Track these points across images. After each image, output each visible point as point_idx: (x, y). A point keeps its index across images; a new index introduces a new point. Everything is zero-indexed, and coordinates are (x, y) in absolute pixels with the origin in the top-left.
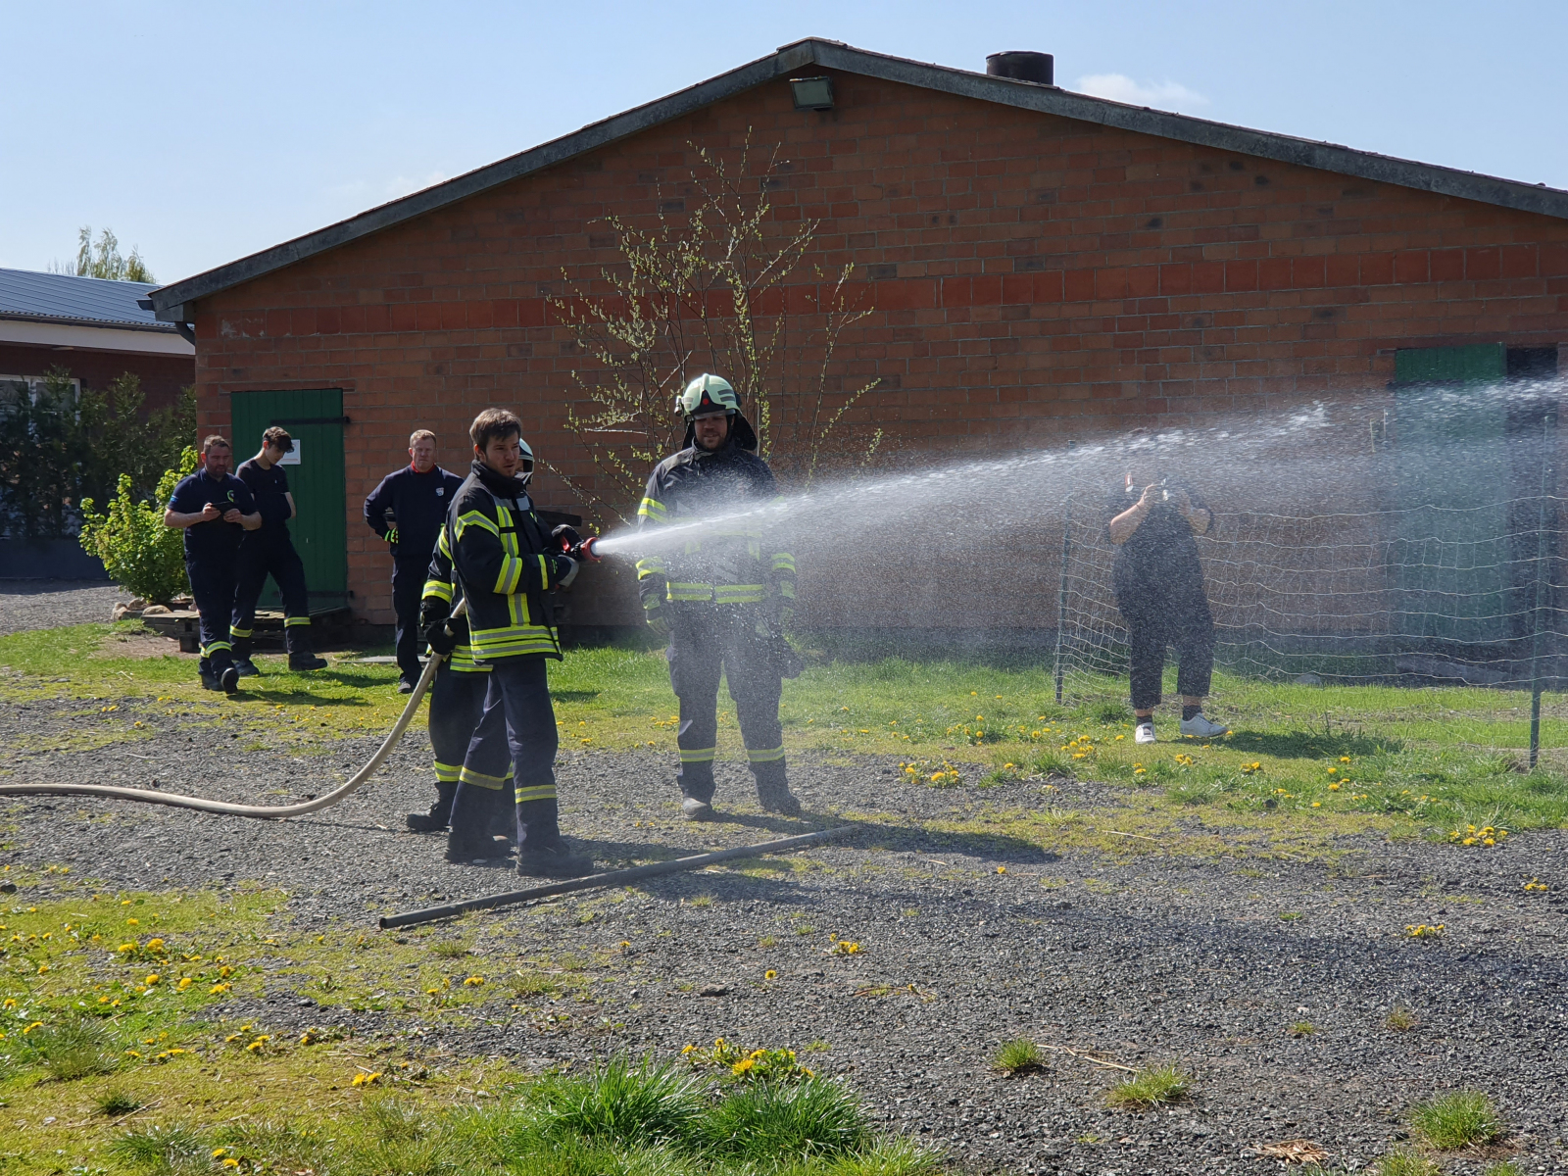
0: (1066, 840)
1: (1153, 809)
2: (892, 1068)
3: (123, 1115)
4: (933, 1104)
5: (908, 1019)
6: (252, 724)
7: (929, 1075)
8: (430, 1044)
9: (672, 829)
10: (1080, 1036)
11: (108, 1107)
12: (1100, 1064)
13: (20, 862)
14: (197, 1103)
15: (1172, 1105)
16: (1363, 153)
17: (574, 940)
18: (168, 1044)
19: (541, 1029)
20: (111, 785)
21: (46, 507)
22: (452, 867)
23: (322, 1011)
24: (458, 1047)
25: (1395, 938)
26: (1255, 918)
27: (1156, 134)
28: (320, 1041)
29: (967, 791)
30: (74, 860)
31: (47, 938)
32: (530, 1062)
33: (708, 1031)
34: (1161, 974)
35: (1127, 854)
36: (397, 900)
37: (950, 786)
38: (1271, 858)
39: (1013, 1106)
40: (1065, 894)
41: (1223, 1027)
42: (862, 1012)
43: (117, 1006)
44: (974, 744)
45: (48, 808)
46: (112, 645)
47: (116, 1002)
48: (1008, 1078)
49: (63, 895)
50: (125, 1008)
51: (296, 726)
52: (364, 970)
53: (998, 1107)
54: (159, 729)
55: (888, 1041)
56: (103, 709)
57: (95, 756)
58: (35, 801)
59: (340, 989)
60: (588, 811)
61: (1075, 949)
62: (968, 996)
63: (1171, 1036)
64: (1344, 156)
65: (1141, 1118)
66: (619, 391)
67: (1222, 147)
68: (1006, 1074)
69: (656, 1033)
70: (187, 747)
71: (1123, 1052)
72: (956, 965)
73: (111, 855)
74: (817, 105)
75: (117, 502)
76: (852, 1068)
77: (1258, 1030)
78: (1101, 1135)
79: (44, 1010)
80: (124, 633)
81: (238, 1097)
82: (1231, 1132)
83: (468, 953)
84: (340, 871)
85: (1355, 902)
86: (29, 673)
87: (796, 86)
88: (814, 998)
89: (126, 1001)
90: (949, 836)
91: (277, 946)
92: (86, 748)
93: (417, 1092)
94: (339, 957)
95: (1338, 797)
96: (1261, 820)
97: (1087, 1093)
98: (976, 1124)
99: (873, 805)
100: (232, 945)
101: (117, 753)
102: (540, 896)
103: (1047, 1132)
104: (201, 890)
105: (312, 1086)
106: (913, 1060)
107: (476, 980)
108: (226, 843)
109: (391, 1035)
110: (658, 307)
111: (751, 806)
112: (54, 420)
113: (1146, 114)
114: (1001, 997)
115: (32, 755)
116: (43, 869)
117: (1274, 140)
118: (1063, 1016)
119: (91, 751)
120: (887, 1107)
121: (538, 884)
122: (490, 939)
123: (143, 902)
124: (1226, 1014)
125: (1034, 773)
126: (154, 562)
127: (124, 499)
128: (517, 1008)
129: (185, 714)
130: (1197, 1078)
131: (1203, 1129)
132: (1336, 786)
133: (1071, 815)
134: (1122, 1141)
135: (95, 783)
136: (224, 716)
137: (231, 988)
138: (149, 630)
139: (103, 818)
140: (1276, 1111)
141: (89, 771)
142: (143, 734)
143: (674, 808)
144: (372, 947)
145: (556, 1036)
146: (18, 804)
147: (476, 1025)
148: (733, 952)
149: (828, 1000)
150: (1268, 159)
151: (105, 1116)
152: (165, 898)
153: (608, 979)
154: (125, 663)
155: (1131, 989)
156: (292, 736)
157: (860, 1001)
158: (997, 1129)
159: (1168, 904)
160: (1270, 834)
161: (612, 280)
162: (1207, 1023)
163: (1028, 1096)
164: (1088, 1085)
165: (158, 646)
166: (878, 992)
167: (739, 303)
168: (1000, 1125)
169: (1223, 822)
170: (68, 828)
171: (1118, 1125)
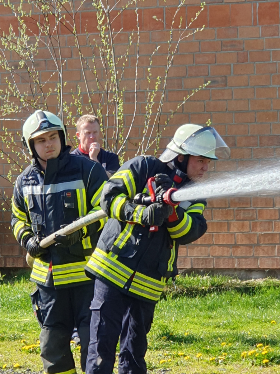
66: (9, 90)
110: (41, 24)
161: (7, 4)
167: (100, 23)
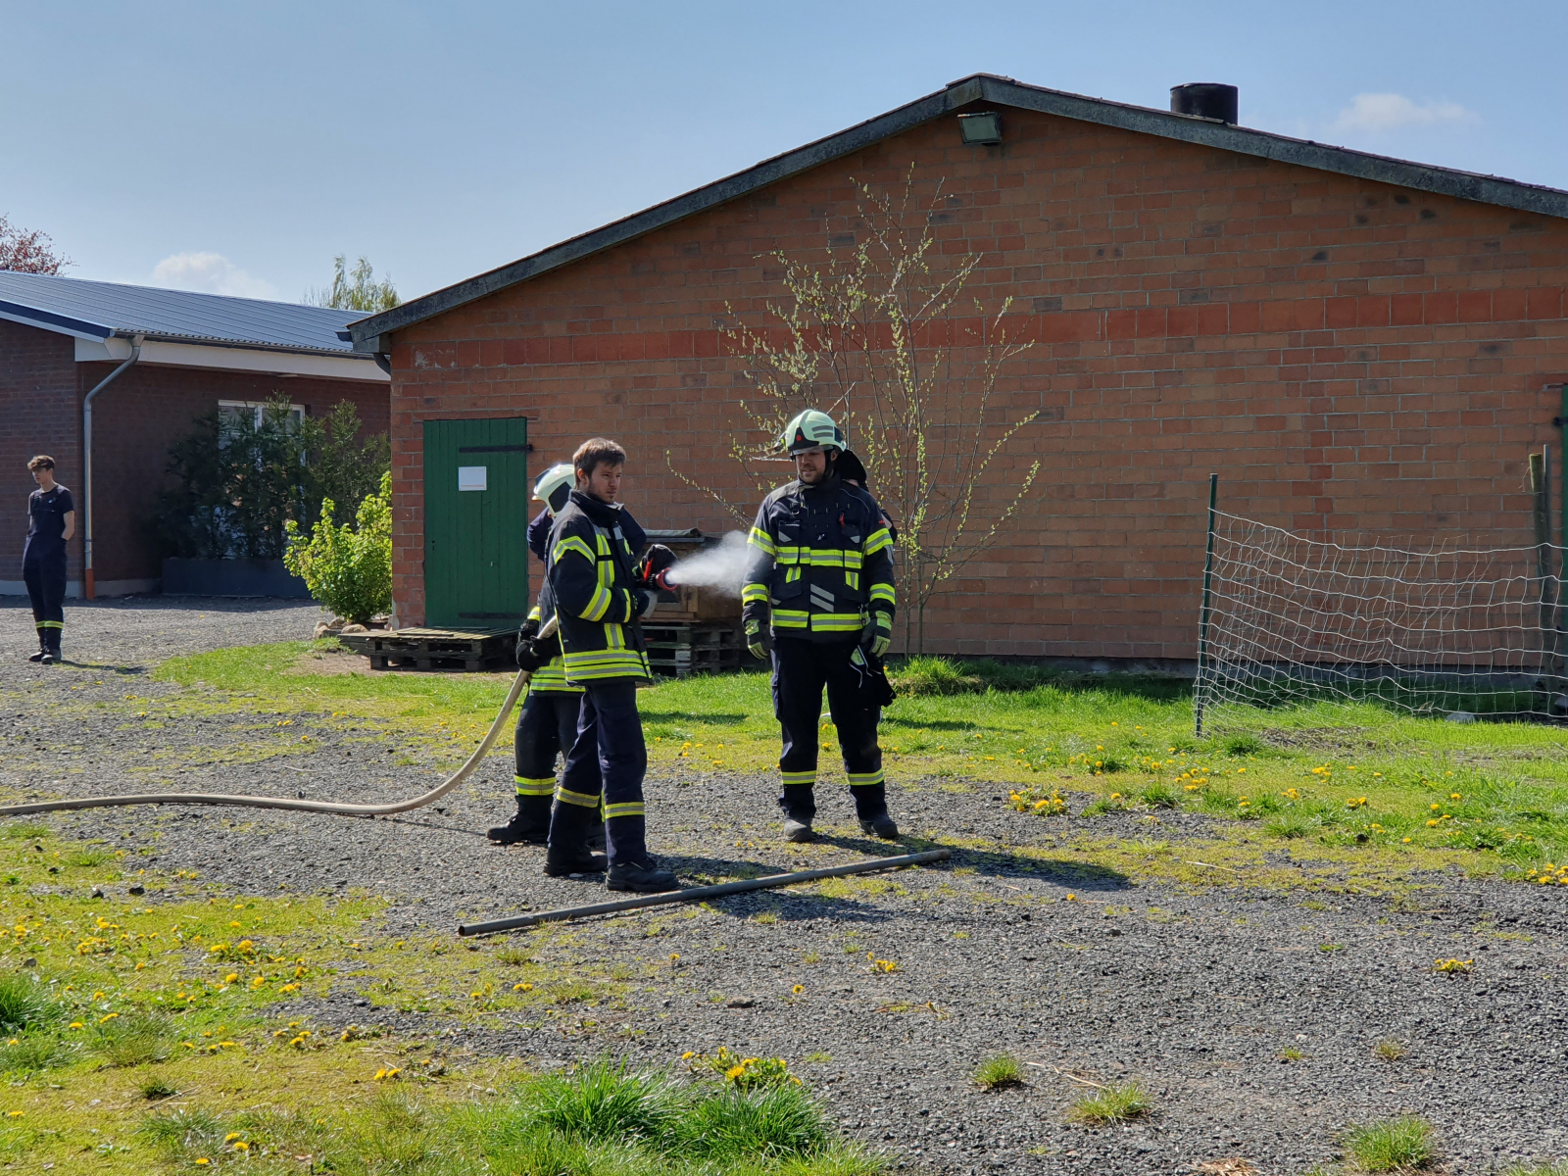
0: (1148, 870)
1: (1246, 842)
2: (879, 1079)
3: (161, 1099)
4: (905, 1114)
5: (915, 1035)
6: (412, 740)
7: (912, 1087)
8: (458, 1044)
9: (768, 849)
10: (1073, 1056)
11: (148, 1092)
12: (1079, 1082)
13: (156, 867)
14: (229, 1091)
15: (1129, 1123)
16: (1531, 186)
17: (633, 952)
18: (222, 1037)
19: (566, 1033)
20: (260, 796)
21: (266, 528)
22: (549, 880)
23: (372, 1010)
24: (483, 1047)
25: (1425, 971)
26: (1296, 948)
27: (1320, 168)
28: (359, 1039)
29: (1069, 819)
30: (204, 866)
31: (154, 937)
32: (543, 1063)
33: (721, 1040)
34: (1178, 1000)
35: (1202, 885)
36: (488, 910)
37: (1053, 814)
38: (1342, 891)
39: (979, 1118)
40: (1121, 922)
41: (1217, 1051)
42: (874, 1028)
43: (191, 1001)
44: (1093, 773)
45: (195, 816)
46: (306, 662)
47: (192, 997)
48: (985, 1092)
49: (185, 898)
50: (198, 1005)
51: (451, 743)
52: (428, 975)
53: (964, 1118)
54: (323, 743)
55: (886, 1055)
56: (278, 724)
57: (254, 769)
58: (186, 809)
59: (399, 991)
60: (696, 831)
61: (1105, 974)
62: (983, 1015)
63: (1162, 1058)
64: (1510, 189)
65: (1095, 1133)
67: (1387, 181)
68: (984, 1088)
69: (672, 1040)
70: (344, 761)
71: (1106, 1072)
72: (983, 986)
73: (240, 862)
74: (986, 140)
75: (320, 525)
76: (841, 1078)
77: (1248, 1055)
78: (1051, 1148)
79: (126, 1003)
80: (320, 651)
81: (267, 1087)
82: (1177, 1149)
83: (529, 960)
84: (444, 881)
85: (1403, 935)
86: (221, 688)
87: (964, 122)
88: (835, 1012)
89: (202, 997)
90: (1034, 863)
91: (359, 950)
92: (249, 760)
93: (432, 1088)
94: (411, 961)
95: (1434, 833)
96: (1346, 855)
97: (1054, 1109)
98: (938, 1134)
99: (971, 831)
100: (319, 947)
101: (277, 766)
102: (619, 910)
103: (1002, 1143)
104: (312, 896)
105: (337, 1079)
106: (902, 1073)
107: (524, 986)
108: (349, 852)
109: (425, 1034)
110: (823, 339)
111: (853, 829)
112: (275, 445)
113: (1311, 148)
114: (1013, 1017)
115: (197, 766)
116: (174, 874)
117: (1440, 174)
118: (1066, 1037)
119: (253, 763)
120: (860, 1116)
121: (624, 898)
122: (556, 949)
123: (253, 906)
124: (1226, 1038)
125: (1142, 804)
126: (354, 583)
127: (327, 521)
128: (551, 1014)
129: (353, 730)
130: (1166, 1098)
131: (1150, 1145)
132: (1433, 822)
133: (1160, 846)
134: (1068, 1154)
135: (246, 794)
136: (388, 732)
137: (300, 988)
138: (344, 648)
139: (242, 828)
140: (1228, 1131)
141: (243, 783)
142: (309, 748)
143: (778, 829)
144: (446, 953)
145: (578, 1040)
146: (169, 812)
147: (508, 1028)
148: (776, 967)
149: (849, 1014)
150: (1434, 193)
151: (144, 1100)
152: (276, 904)
153: (648, 989)
154: (313, 679)
155: (1143, 1013)
156: (441, 754)
157: (878, 1017)
158: (957, 1139)
159: (1218, 933)
160: (1352, 868)
161: (777, 313)
162: (1203, 1047)
163: (997, 1110)
164: (1059, 1101)
165: (352, 664)
166: (898, 1009)
167: (896, 336)
168: (961, 1135)
169: (1310, 855)
170: (207, 836)
171: (1072, 1139)
